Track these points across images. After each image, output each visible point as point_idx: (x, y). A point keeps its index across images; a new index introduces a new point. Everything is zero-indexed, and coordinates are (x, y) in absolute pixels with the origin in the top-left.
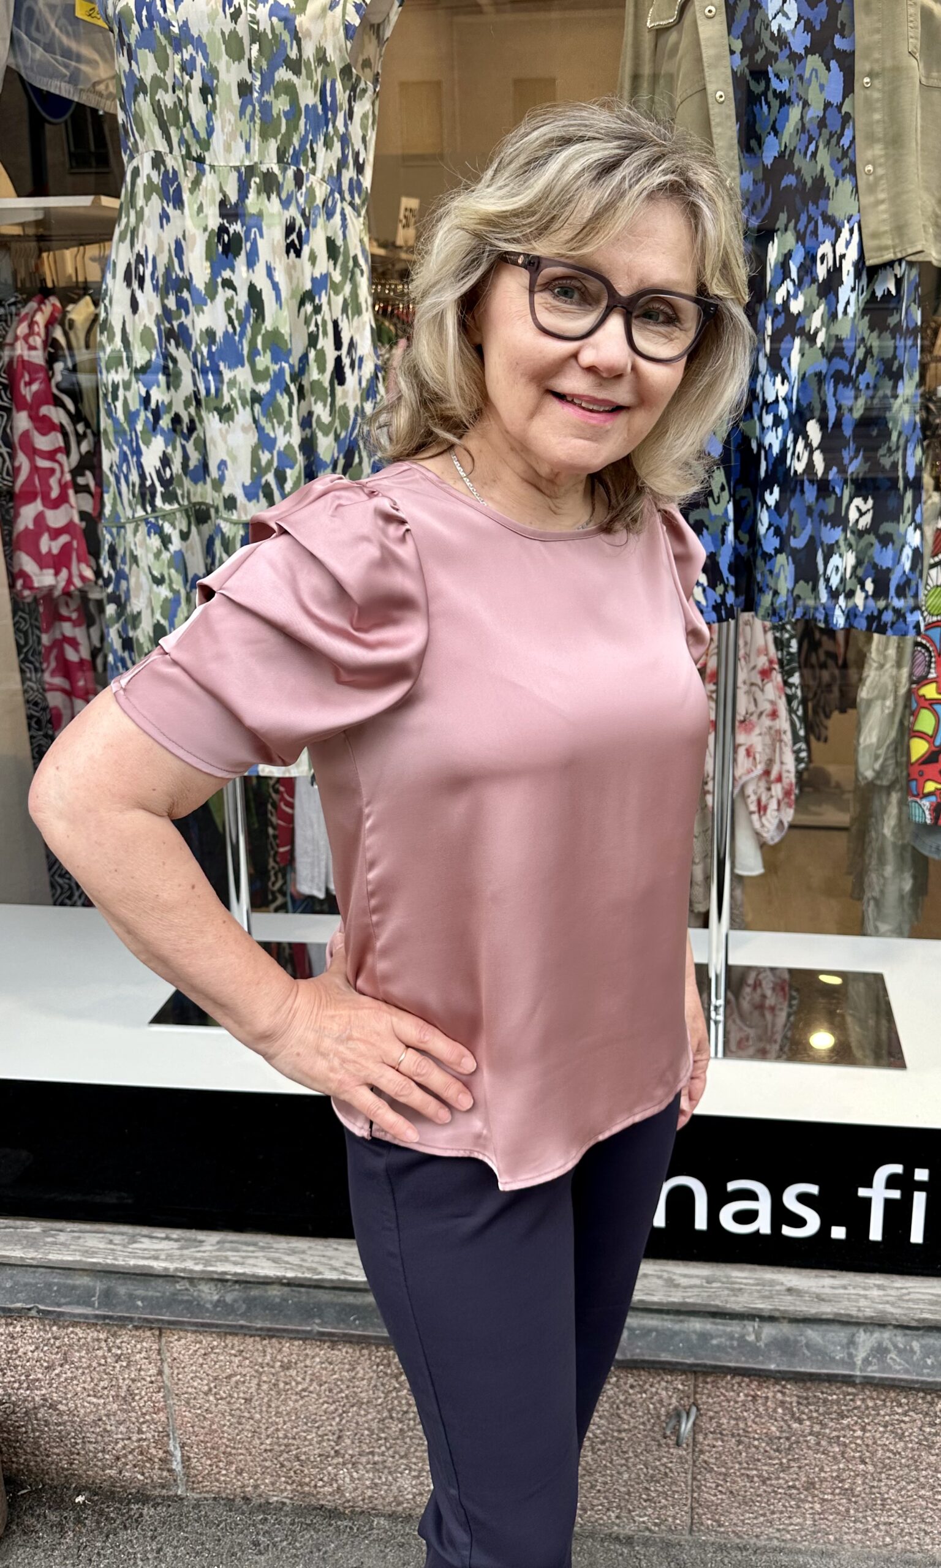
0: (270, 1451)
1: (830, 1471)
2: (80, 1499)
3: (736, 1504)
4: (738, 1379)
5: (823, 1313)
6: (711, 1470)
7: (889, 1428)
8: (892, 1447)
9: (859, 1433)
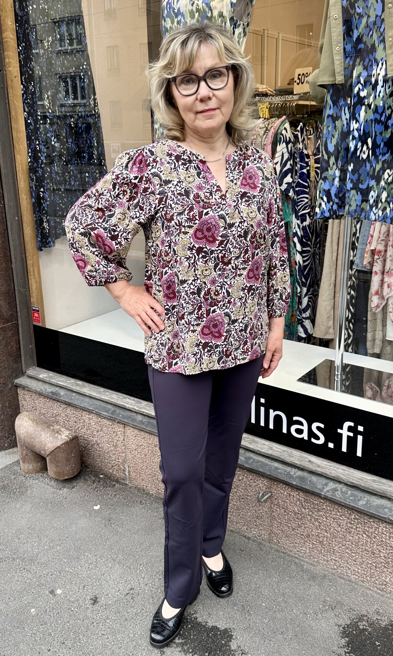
0: (151, 475)
1: (315, 532)
2: (101, 476)
3: (284, 536)
4: (284, 486)
5: (317, 471)
6: (276, 520)
7: (335, 520)
8: (336, 529)
9: (325, 519)
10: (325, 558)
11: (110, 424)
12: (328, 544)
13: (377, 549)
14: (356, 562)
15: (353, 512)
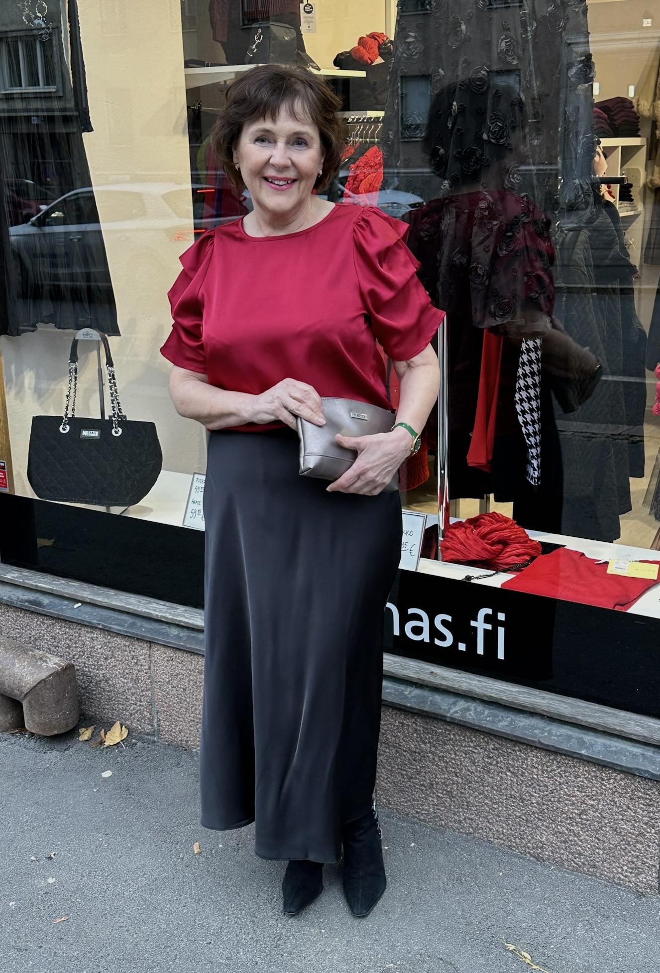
4: (395, 712)
5: (441, 685)
10: (456, 817)
11: (127, 644)
12: (459, 794)
13: (527, 792)
14: (499, 817)
15: (491, 740)
